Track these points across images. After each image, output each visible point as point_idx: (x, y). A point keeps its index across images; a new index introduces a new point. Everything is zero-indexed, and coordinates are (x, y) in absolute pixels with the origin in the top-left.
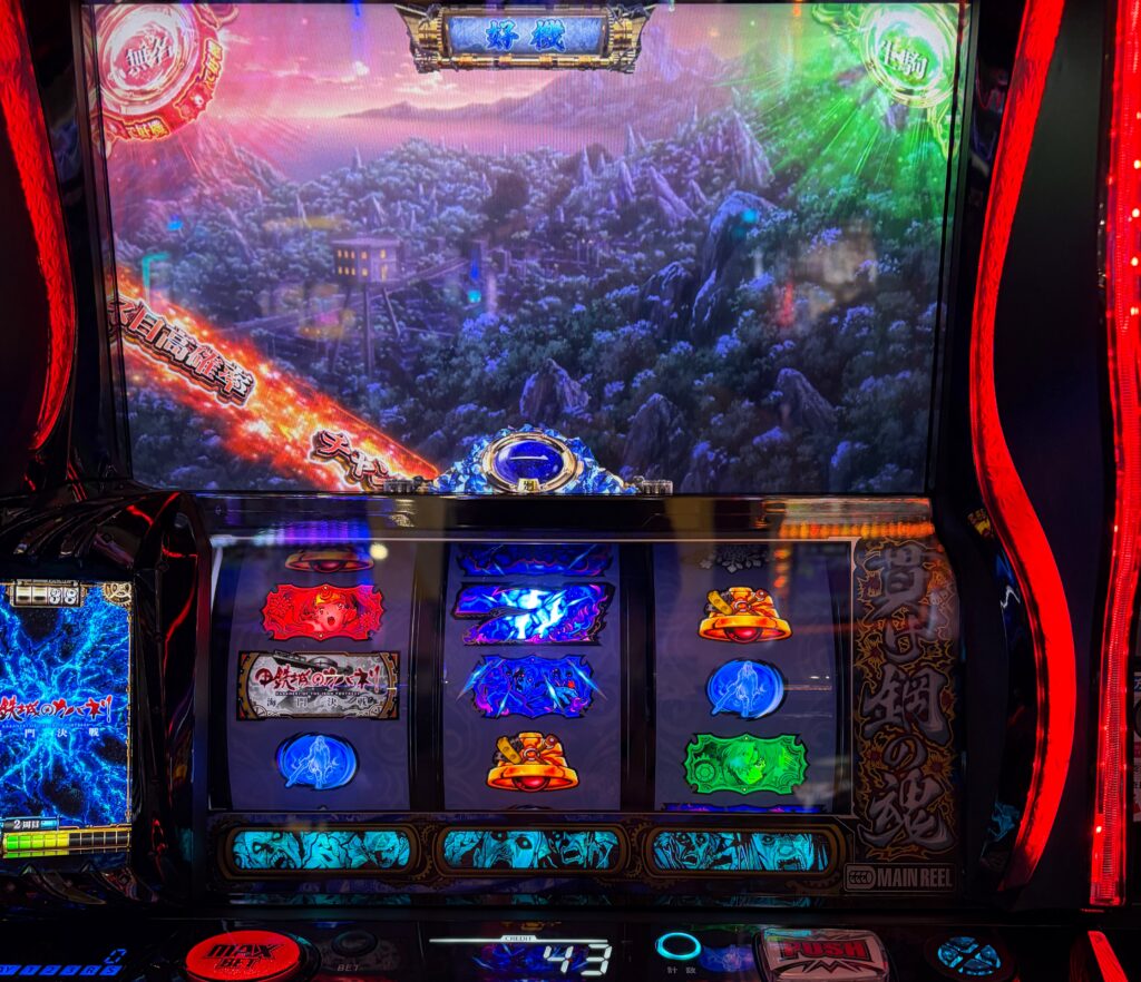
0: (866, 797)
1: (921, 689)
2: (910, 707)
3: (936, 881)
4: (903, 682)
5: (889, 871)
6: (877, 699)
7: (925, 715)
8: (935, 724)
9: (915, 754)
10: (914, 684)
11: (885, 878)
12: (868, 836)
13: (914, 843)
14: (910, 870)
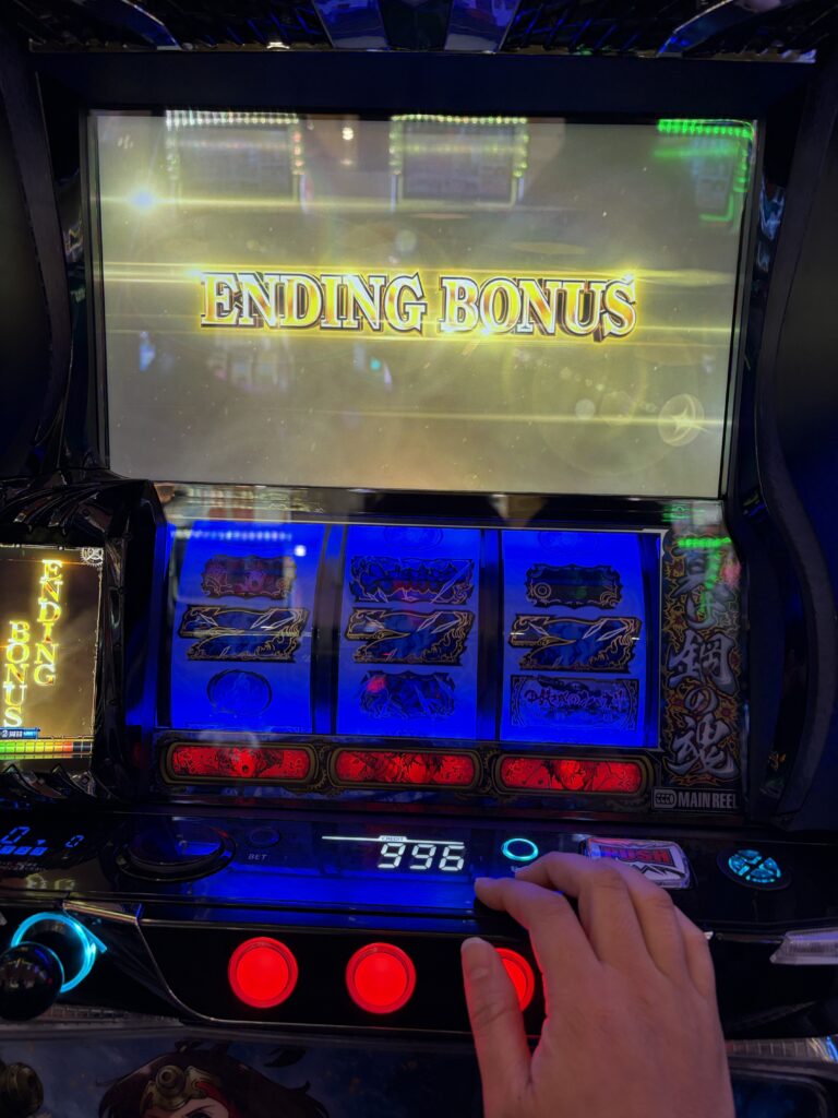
0: (670, 735)
1: (714, 650)
2: (706, 664)
3: (725, 803)
4: (700, 645)
5: (687, 794)
6: (679, 658)
7: (717, 671)
8: (726, 679)
9: (709, 702)
10: (709, 646)
11: (685, 799)
12: (672, 766)
13: (708, 772)
14: (704, 794)
